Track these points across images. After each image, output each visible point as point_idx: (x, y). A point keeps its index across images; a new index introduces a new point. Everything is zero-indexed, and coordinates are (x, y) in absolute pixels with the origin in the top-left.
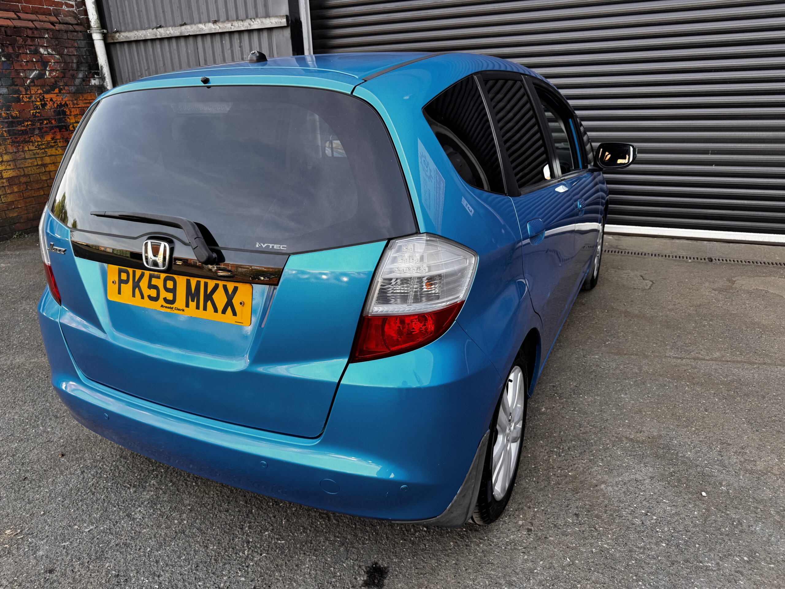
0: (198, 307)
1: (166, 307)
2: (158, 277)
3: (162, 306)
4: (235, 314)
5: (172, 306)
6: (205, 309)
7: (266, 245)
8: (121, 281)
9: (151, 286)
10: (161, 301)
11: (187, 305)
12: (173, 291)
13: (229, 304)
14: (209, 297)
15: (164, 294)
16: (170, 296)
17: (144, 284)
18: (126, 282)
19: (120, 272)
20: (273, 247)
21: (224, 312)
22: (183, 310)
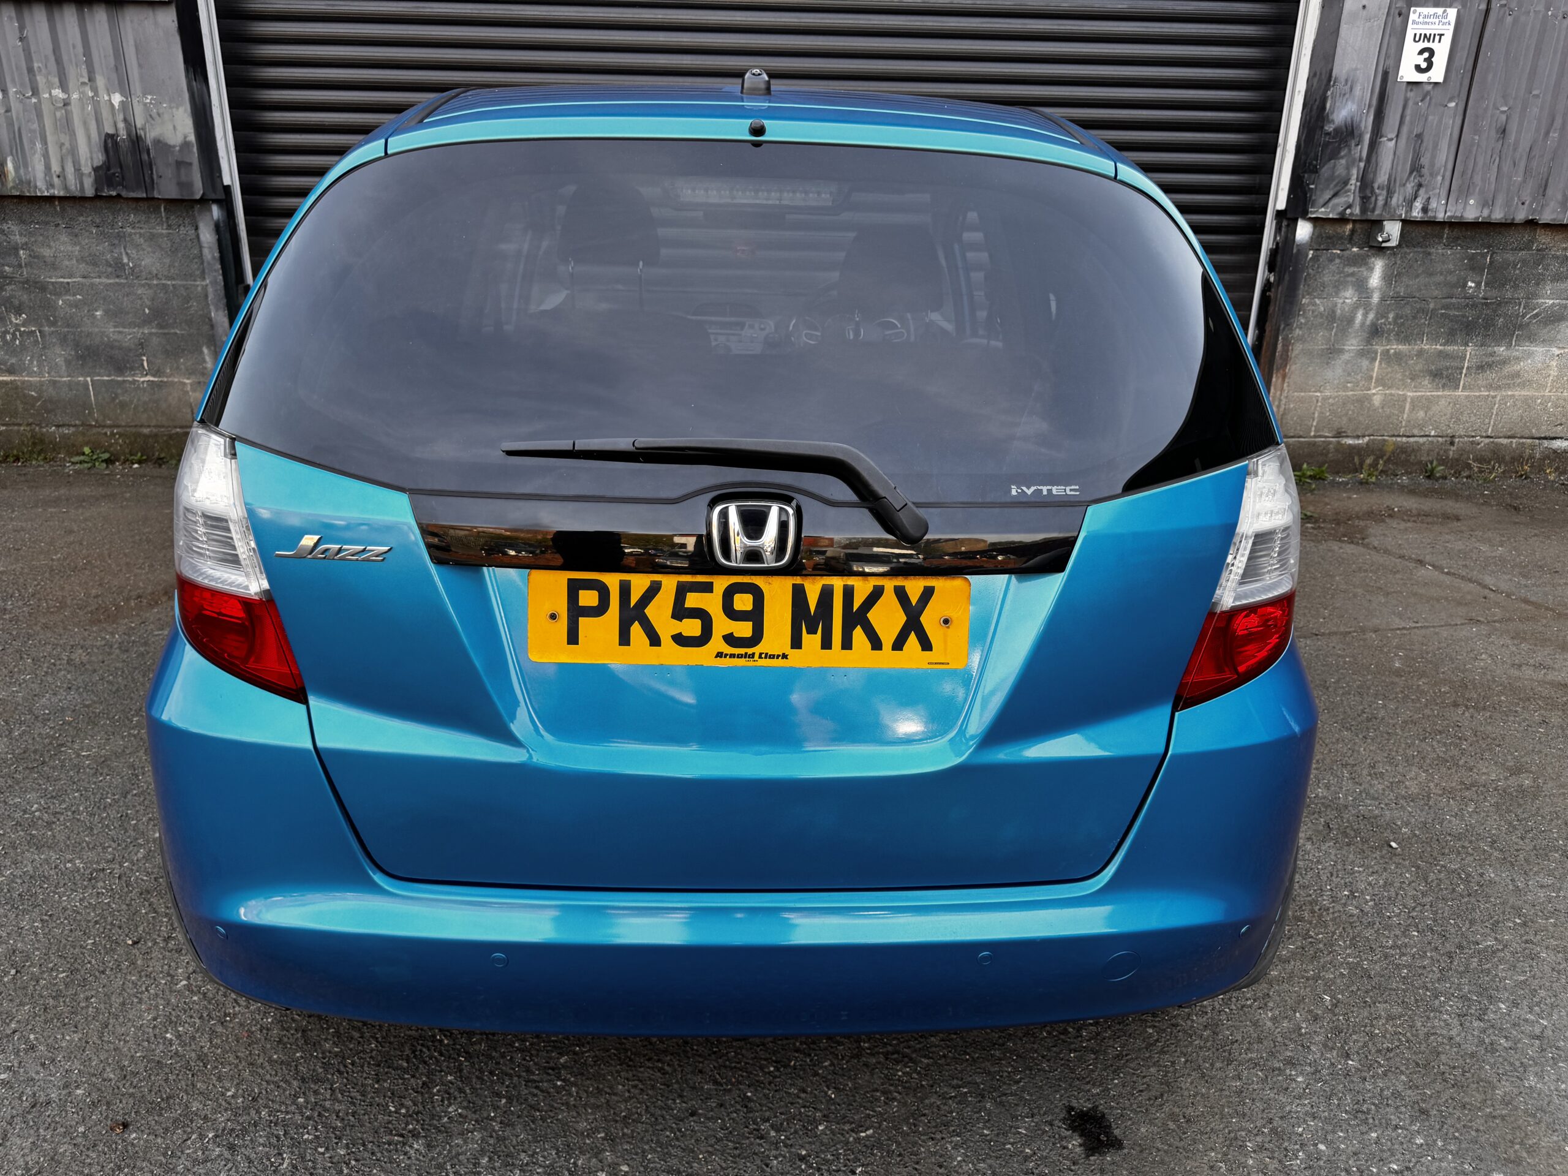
0: (826, 644)
1: (732, 656)
2: (708, 588)
3: (720, 655)
4: (926, 645)
5: (750, 651)
6: (847, 644)
7: (1033, 489)
8: (576, 612)
9: (680, 612)
10: (717, 643)
11: (796, 643)
12: (756, 616)
13: (913, 625)
14: (857, 618)
15: (722, 625)
16: (744, 629)
17: (659, 612)
18: (600, 610)
19: (574, 588)
20: (1049, 491)
21: (898, 645)
22: (785, 656)
